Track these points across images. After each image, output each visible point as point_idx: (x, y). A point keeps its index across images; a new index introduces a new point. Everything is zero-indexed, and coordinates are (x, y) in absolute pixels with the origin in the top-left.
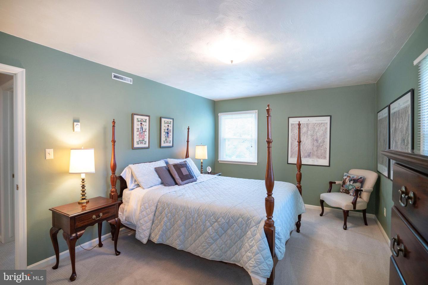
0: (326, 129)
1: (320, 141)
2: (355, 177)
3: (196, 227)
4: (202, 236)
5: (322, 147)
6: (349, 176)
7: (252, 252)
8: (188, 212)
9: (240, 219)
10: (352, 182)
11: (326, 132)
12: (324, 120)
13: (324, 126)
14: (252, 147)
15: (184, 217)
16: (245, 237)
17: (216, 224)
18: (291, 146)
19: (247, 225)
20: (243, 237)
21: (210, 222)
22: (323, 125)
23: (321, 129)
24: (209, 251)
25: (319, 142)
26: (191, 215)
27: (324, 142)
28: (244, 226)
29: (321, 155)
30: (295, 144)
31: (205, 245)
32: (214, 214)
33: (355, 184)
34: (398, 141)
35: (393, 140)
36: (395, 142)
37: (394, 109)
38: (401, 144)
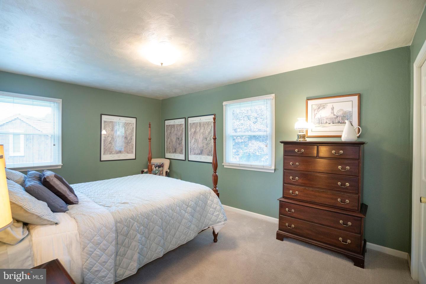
0: (133, 128)
1: (128, 138)
2: (159, 164)
3: (174, 221)
4: (181, 226)
5: (131, 143)
6: (154, 164)
7: (218, 210)
8: (163, 213)
9: (201, 196)
10: (157, 168)
11: (133, 131)
12: (131, 121)
13: (132, 126)
14: (54, 145)
15: (160, 220)
16: (207, 207)
17: (189, 208)
18: (104, 143)
19: (206, 198)
20: (206, 207)
21: (184, 210)
22: (131, 124)
23: (130, 128)
24: (190, 233)
25: (128, 140)
26: (166, 214)
27: (132, 139)
28: (205, 199)
29: (130, 151)
30: (108, 141)
31: (186, 230)
32: (183, 202)
33: (159, 169)
34: (198, 139)
35: (192, 138)
36: (195, 139)
37: (193, 121)
38: (203, 140)
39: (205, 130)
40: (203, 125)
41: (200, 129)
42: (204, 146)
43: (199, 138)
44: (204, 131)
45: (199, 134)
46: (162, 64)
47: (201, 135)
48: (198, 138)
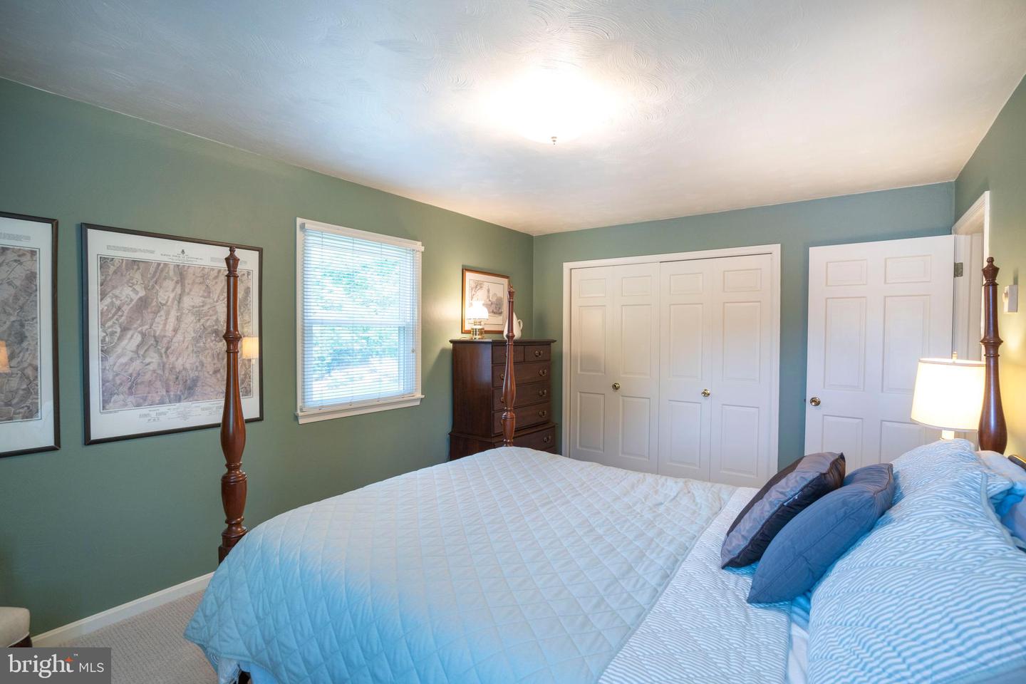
34: (169, 333)
35: (125, 329)
36: (143, 335)
37: (135, 250)
38: (196, 340)
39: (208, 300)
40: (198, 280)
41: (178, 290)
42: (202, 364)
43: (175, 331)
44: (204, 304)
45: (173, 313)
46: (556, 138)
47: (189, 319)
48: (164, 329)
